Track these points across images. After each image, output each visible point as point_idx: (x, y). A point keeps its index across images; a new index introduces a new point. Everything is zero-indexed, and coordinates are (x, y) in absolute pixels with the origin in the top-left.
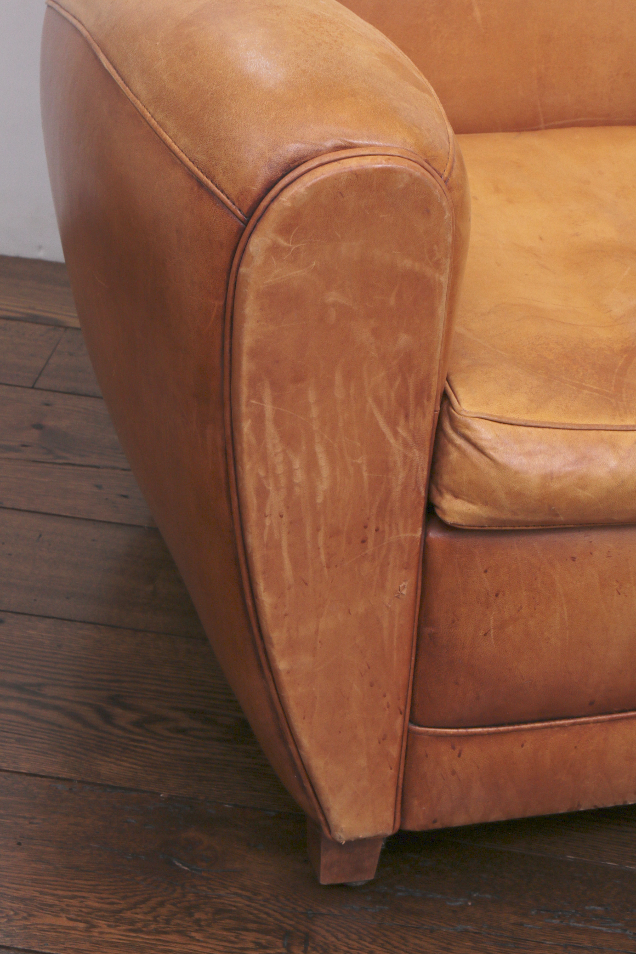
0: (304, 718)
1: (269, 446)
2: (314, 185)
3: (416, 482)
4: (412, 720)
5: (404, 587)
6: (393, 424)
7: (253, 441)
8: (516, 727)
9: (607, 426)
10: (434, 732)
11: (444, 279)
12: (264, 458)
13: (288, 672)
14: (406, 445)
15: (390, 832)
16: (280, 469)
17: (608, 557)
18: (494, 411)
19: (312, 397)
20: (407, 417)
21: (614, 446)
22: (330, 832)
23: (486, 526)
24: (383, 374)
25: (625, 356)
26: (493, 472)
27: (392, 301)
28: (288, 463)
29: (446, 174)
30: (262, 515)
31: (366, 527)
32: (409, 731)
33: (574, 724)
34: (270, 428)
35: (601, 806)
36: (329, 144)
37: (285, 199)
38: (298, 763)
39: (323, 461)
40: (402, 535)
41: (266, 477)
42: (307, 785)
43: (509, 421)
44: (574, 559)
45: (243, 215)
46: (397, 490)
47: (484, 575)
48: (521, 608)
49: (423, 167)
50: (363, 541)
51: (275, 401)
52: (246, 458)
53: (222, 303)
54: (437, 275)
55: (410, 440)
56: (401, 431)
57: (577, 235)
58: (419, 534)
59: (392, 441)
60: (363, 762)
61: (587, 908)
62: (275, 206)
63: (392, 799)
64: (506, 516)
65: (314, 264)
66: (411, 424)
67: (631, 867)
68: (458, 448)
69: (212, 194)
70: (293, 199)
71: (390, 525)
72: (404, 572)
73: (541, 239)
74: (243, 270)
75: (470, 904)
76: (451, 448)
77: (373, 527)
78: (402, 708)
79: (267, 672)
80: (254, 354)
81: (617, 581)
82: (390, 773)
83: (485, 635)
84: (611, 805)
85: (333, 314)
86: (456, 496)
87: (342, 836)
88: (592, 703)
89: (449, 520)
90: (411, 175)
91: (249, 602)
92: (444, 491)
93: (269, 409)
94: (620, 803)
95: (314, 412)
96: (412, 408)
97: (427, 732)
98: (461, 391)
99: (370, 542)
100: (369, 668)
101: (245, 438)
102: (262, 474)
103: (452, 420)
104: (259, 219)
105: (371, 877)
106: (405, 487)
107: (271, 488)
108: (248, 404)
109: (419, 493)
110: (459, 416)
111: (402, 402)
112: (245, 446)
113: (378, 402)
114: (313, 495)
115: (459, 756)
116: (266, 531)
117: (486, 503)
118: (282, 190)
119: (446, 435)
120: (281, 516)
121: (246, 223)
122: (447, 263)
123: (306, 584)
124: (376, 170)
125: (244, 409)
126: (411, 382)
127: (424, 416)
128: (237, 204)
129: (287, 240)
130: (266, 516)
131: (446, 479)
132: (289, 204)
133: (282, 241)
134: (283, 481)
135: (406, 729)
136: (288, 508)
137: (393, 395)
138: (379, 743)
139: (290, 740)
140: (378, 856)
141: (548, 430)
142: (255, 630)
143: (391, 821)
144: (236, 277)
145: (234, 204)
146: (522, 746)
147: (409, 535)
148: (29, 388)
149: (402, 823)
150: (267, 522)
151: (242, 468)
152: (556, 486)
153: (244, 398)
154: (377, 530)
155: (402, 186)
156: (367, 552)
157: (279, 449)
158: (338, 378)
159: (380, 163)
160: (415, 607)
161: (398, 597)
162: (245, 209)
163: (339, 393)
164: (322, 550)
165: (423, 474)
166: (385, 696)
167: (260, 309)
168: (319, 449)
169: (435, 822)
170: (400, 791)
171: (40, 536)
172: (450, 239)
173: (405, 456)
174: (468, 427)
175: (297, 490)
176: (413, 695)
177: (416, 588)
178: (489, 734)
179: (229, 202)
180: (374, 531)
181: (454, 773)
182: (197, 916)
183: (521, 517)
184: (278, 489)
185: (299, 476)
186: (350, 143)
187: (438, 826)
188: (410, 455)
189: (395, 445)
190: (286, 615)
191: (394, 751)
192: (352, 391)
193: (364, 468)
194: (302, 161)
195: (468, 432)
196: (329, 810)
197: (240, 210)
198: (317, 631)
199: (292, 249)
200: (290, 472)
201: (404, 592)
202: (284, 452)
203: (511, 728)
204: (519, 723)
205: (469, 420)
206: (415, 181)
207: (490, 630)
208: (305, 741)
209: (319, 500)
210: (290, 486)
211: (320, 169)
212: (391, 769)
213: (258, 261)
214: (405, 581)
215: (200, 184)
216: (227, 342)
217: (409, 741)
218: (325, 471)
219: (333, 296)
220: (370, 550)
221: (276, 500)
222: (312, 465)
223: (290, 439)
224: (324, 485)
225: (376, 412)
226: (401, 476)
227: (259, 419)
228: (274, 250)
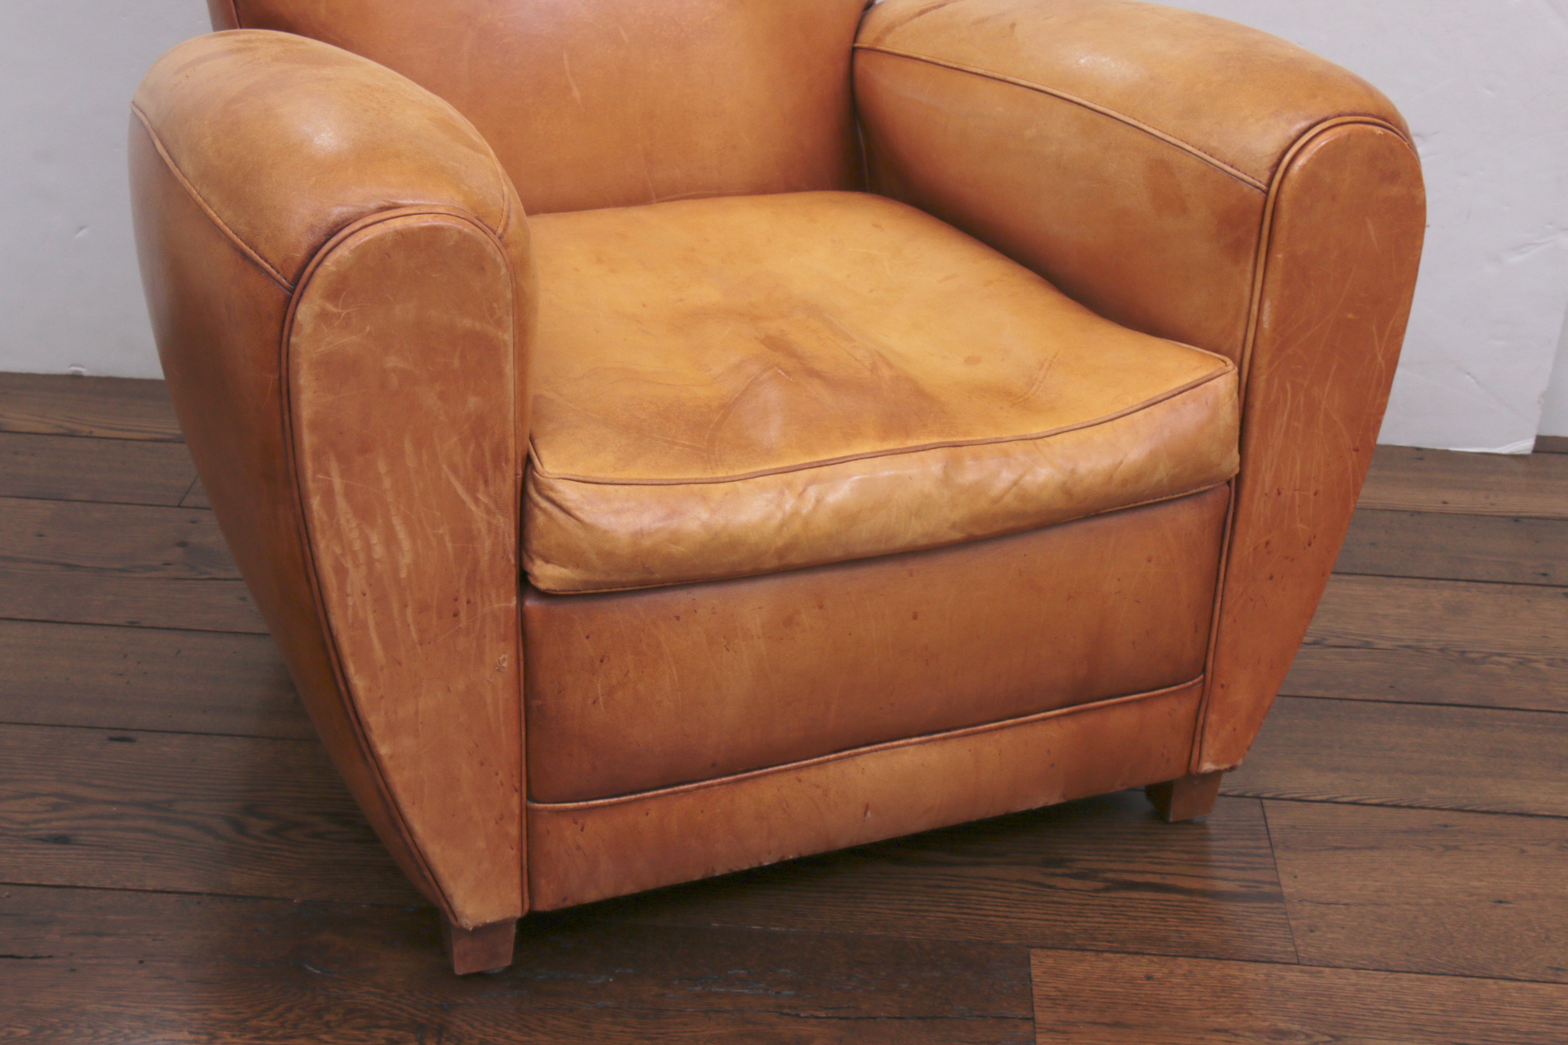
0: (414, 804)
1: (343, 521)
2: (358, 247)
3: (504, 550)
4: (530, 797)
5: (504, 659)
6: (472, 491)
7: (325, 518)
8: (638, 796)
9: (696, 479)
10: (554, 808)
11: (508, 337)
12: (339, 535)
13: (391, 757)
14: (488, 511)
15: (519, 914)
16: (357, 545)
17: (713, 613)
18: (579, 471)
19: (382, 467)
20: (486, 482)
21: (705, 499)
22: (456, 919)
23: (581, 589)
24: (455, 439)
25: (722, 412)
26: (581, 533)
27: (456, 363)
28: (365, 539)
29: (500, 231)
30: (343, 594)
31: (456, 600)
32: (527, 809)
33: (698, 788)
34: (341, 503)
35: (736, 869)
36: (373, 205)
37: (330, 264)
38: (414, 850)
39: (402, 534)
40: (496, 606)
41: (343, 555)
42: (427, 873)
43: (595, 481)
44: (678, 618)
45: (289, 283)
46: (485, 560)
47: (586, 641)
48: (628, 672)
49: (473, 223)
50: (456, 615)
51: (343, 474)
52: (319, 536)
53: (277, 376)
54: (500, 334)
55: (492, 506)
56: (481, 497)
57: (681, 300)
58: (514, 603)
59: (473, 508)
60: (481, 844)
61: (730, 972)
62: (320, 271)
63: (516, 880)
64: (599, 577)
65: (368, 329)
66: (491, 489)
67: (776, 929)
68: (544, 511)
69: (256, 264)
70: (338, 262)
71: (482, 596)
72: (502, 644)
73: (644, 306)
74: (293, 340)
75: (611, 980)
76: (537, 512)
77: (463, 599)
78: (517, 785)
79: (370, 759)
80: (315, 426)
81: (725, 638)
82: (514, 853)
83: (594, 703)
84: (746, 867)
85: (394, 380)
86: (547, 561)
87: (468, 922)
88: (714, 765)
89: (542, 586)
90: (460, 232)
91: (342, 688)
92: (534, 556)
93: (338, 483)
94: (755, 865)
95: (387, 483)
96: (490, 472)
97: (546, 808)
98: (544, 453)
99: (463, 615)
100: (477, 746)
101: (316, 515)
102: (338, 551)
103: (536, 483)
104: (305, 287)
105: (508, 962)
106: (493, 555)
107: (349, 565)
108: (315, 480)
109: (509, 560)
110: (541, 479)
111: (479, 468)
112: (317, 523)
113: (454, 469)
114: (396, 570)
115: (582, 830)
116: (350, 611)
117: (577, 566)
119: (531, 499)
121: (292, 291)
122: (509, 321)
123: (400, 664)
124: (422, 228)
125: (311, 485)
126: (487, 446)
127: (504, 480)
128: (281, 273)
129: (337, 306)
130: (348, 596)
131: (535, 544)
132: (333, 269)
133: (330, 307)
134: (362, 557)
135: (524, 807)
136: (370, 585)
137: (468, 461)
138: (497, 823)
139: (403, 828)
140: (513, 940)
141: (635, 487)
142: (352, 716)
143: (518, 903)
144: (288, 348)
145: (278, 272)
146: (647, 814)
147: (503, 605)
148: (174, 507)
149: (531, 904)
150: (350, 601)
151: (317, 546)
152: (647, 543)
153: (309, 474)
154: (468, 602)
155: (452, 243)
156: (460, 625)
157: (354, 524)
158: (408, 447)
159: (428, 221)
160: (519, 680)
161: (498, 670)
162: (290, 276)
163: (411, 462)
164: (412, 628)
165: (511, 541)
166: (497, 774)
167: (316, 379)
168: (396, 521)
169: (565, 899)
170: (525, 871)
171: (179, 652)
172: (509, 296)
173: (489, 524)
174: (551, 488)
175: (378, 566)
176: (527, 771)
177: (518, 659)
178: (611, 805)
179: (273, 271)
180: (465, 604)
181: (579, 848)
182: (327, 1017)
183: (615, 577)
184: (357, 566)
185: (379, 551)
186: (394, 203)
187: (569, 903)
188: (494, 522)
189: (477, 513)
190: (382, 697)
191: (513, 830)
192: (425, 458)
193: (447, 538)
194: (345, 224)
195: (552, 494)
196: (451, 896)
197: (285, 279)
198: (417, 713)
199: (343, 315)
200: (368, 547)
201: (505, 665)
202: (359, 527)
203: (633, 797)
204: (641, 791)
205: (552, 482)
206: (465, 238)
207: (598, 698)
208: (418, 827)
209: (403, 574)
210: (370, 562)
211: (363, 231)
212: (512, 849)
213: (308, 329)
214: (505, 653)
215: (244, 255)
216: (286, 417)
217: (529, 819)
218: (406, 543)
219: (392, 362)
220: (463, 624)
221: (356, 578)
222: (390, 539)
223: (364, 514)
224: (406, 559)
225: (453, 479)
226: (487, 544)
227: (328, 494)
228: (323, 317)
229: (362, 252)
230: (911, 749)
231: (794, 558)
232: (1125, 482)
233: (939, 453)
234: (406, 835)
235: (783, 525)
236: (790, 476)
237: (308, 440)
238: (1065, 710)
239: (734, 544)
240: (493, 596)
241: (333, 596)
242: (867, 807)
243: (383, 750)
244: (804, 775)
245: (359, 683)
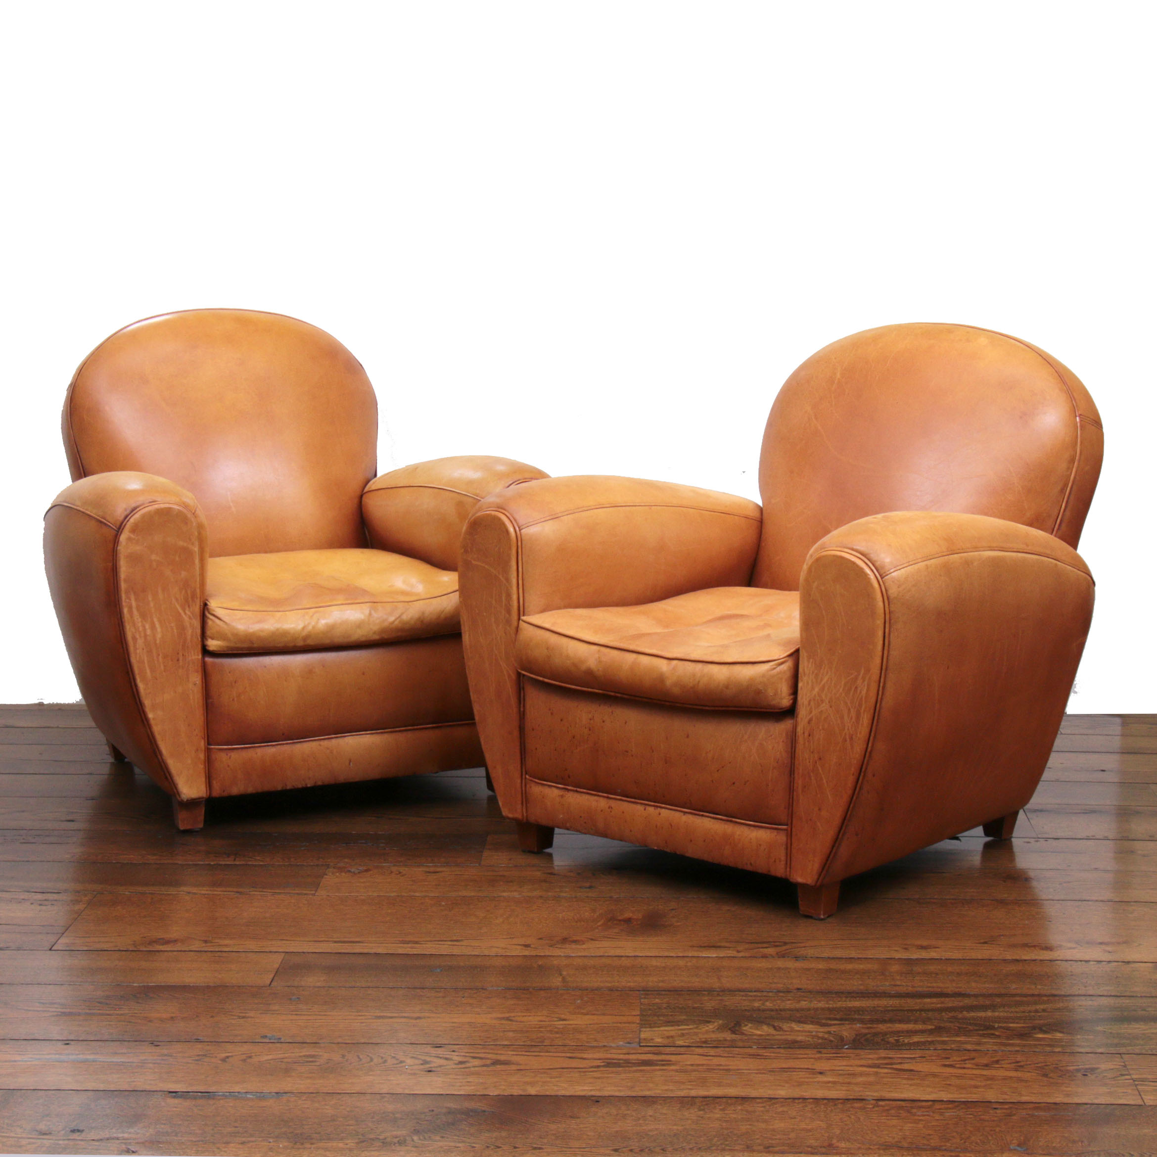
0: (162, 741)
1: (135, 619)
2: (141, 515)
3: (196, 634)
4: (209, 744)
5: (197, 680)
6: (184, 609)
7: (129, 617)
8: (252, 745)
10: (218, 748)
11: (196, 549)
12: (134, 625)
13: (153, 719)
14: (190, 618)
15: (205, 796)
16: (141, 629)
18: (223, 605)
19: (150, 598)
20: (189, 606)
21: (274, 617)
22: (179, 795)
23: (226, 650)
24: (177, 588)
26: (225, 626)
27: (177, 559)
28: (144, 626)
29: (193, 512)
30: (136, 649)
31: (178, 654)
32: (208, 749)
33: (276, 745)
34: (135, 612)
35: (296, 787)
36: (147, 501)
37: (132, 520)
38: (163, 762)
39: (157, 625)
40: (193, 658)
41: (135, 632)
42: (167, 775)
43: (230, 608)
45: (117, 529)
46: (189, 637)
47: (229, 674)
49: (183, 507)
50: (178, 660)
51: (136, 600)
52: (127, 625)
53: (112, 563)
54: (193, 548)
55: (191, 616)
56: (187, 612)
58: (200, 657)
59: (184, 616)
60: (189, 761)
62: (128, 523)
63: (204, 779)
64: (232, 645)
65: (145, 544)
66: (191, 610)
68: (211, 620)
69: (105, 524)
70: (135, 520)
71: (188, 653)
72: (196, 674)
74: (119, 548)
76: (209, 621)
77: (181, 654)
78: (203, 736)
79: (145, 721)
80: (125, 580)
82: (202, 766)
83: (233, 700)
84: (300, 786)
85: (154, 564)
86: (213, 639)
87: (183, 797)
88: (282, 734)
89: (211, 650)
90: (178, 510)
91: (135, 690)
92: (208, 637)
93: (134, 604)
94: (304, 786)
95: (152, 604)
96: (191, 602)
97: (215, 747)
99: (181, 661)
100: (187, 717)
101: (125, 616)
103: (208, 609)
104: (123, 529)
105: (201, 825)
106: (192, 636)
107: (138, 637)
108: (125, 602)
109: (198, 639)
110: (210, 609)
111: (186, 600)
112: (126, 619)
113: (177, 600)
114: (155, 640)
115: (230, 758)
116: (138, 656)
117: (224, 640)
118: (132, 516)
119: (206, 617)
120: (143, 649)
121: (118, 532)
122: (197, 543)
123: (157, 679)
124: (164, 508)
125: (124, 604)
126: (189, 592)
127: (196, 607)
128: (114, 526)
129: (134, 536)
131: (208, 633)
132: (133, 522)
133: (132, 536)
134: (143, 634)
135: (206, 746)
136: (146, 645)
137: (182, 598)
138: (195, 752)
139: (158, 752)
140: (204, 811)
141: (246, 611)
142: (138, 701)
143: (205, 790)
144: (116, 552)
146: (256, 754)
147: (196, 657)
149: (210, 792)
150: (138, 651)
151: (126, 630)
153: (123, 599)
154: (183, 655)
155: (175, 513)
157: (140, 620)
158: (160, 591)
159: (167, 506)
160: (203, 690)
161: (195, 685)
162: (118, 527)
163: (161, 596)
164: (161, 664)
165: (199, 631)
166: (195, 730)
167: (127, 563)
168: (155, 620)
169: (224, 792)
170: (207, 776)
172: (196, 534)
173: (190, 623)
174: (214, 611)
175: (148, 638)
176: (207, 729)
178: (241, 748)
179: (111, 526)
180: (181, 656)
181: (228, 766)
183: (238, 645)
184: (140, 637)
185: (149, 632)
186: (154, 500)
187: (225, 794)
188: (192, 622)
189: (186, 618)
190: (150, 693)
191: (202, 756)
192: (166, 596)
193: (174, 628)
194: (137, 507)
195: (214, 613)
196: (177, 784)
197: (116, 527)
198: (163, 700)
199: (137, 539)
200: (145, 630)
201: (197, 682)
202: (142, 621)
203: (249, 745)
204: (253, 743)
205: (214, 608)
206: (180, 511)
207: (234, 698)
208: (164, 752)
209: (158, 642)
210: (146, 636)
211: (144, 509)
213: (124, 544)
214: (197, 678)
215: (101, 522)
216: (115, 579)
217: (208, 751)
218: (159, 630)
219: (154, 557)
220: (181, 664)
221: (140, 642)
222: (153, 627)
223: (143, 616)
224: (159, 636)
225: (176, 604)
226: (189, 632)
227: (130, 608)
228: (129, 539)
229: (143, 516)
230: (368, 736)
231: (310, 642)
232: (446, 619)
233: (368, 604)
234: (159, 757)
235: (304, 628)
236: (307, 610)
237: (123, 586)
238: (434, 725)
239: (285, 633)
240: (193, 653)
241: (131, 649)
242: (350, 761)
243: (150, 716)
244: (322, 743)
245: (141, 686)
